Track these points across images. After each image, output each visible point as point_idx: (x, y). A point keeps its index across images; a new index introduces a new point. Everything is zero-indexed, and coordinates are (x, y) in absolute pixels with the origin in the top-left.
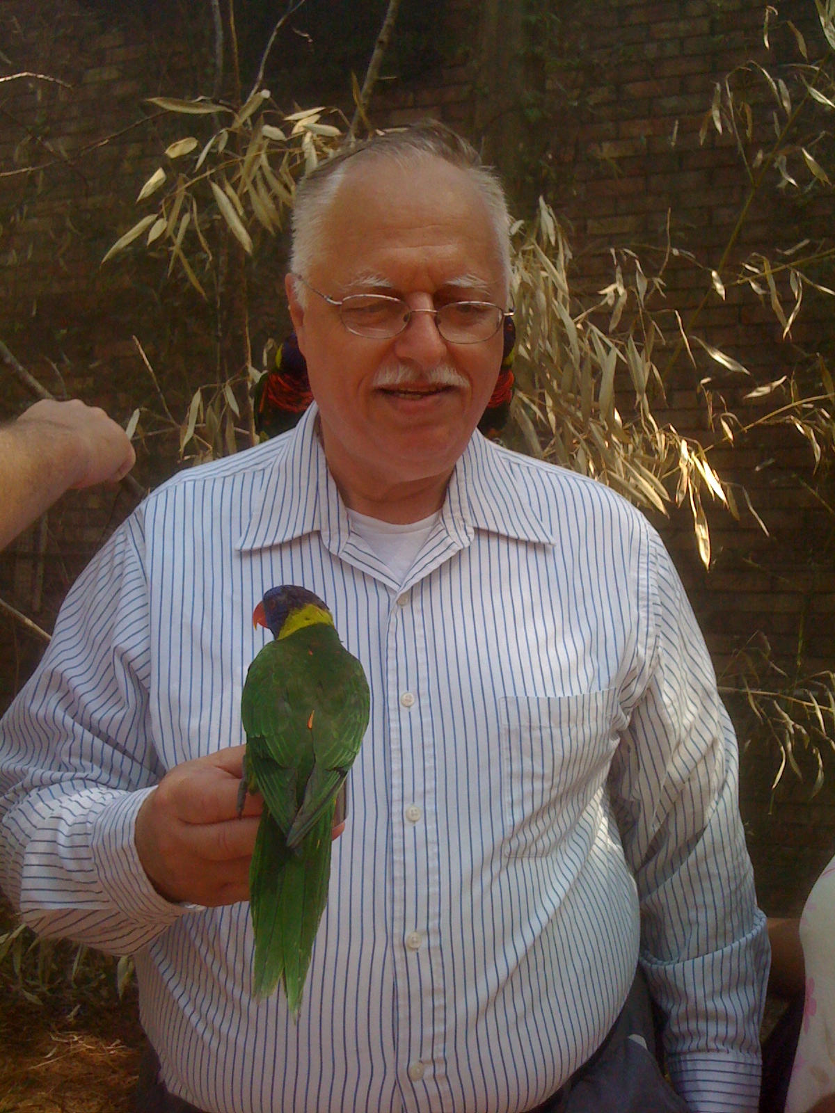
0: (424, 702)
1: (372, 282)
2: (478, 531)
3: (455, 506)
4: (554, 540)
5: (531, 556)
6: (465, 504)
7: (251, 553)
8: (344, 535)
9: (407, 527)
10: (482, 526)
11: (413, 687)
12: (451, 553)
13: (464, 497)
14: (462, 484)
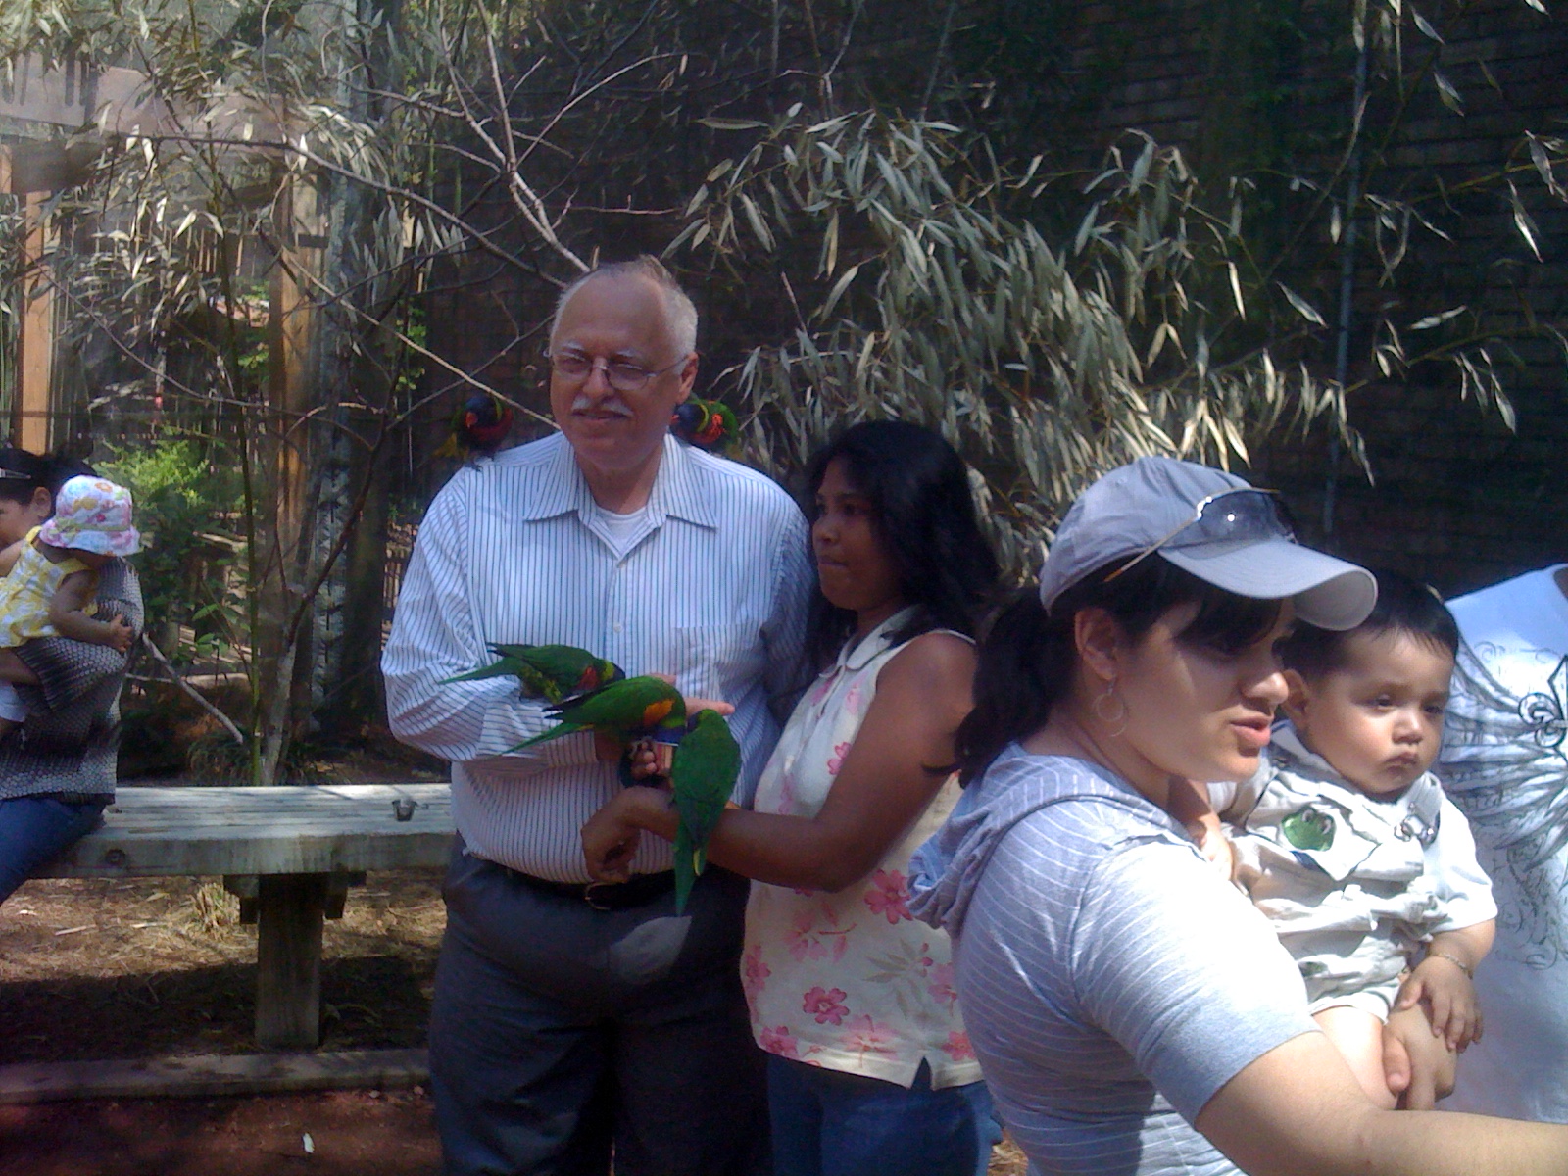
0: (628, 629)
1: (572, 346)
2: (668, 516)
3: (655, 501)
4: (718, 526)
5: (706, 534)
6: (662, 500)
7: (535, 522)
8: (593, 514)
9: (627, 516)
10: (672, 513)
11: (622, 621)
12: (650, 531)
13: (662, 494)
14: (661, 487)
